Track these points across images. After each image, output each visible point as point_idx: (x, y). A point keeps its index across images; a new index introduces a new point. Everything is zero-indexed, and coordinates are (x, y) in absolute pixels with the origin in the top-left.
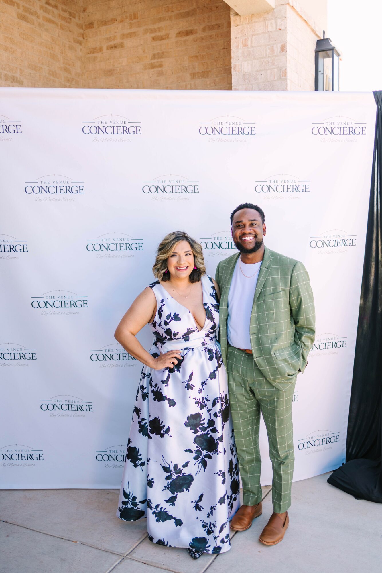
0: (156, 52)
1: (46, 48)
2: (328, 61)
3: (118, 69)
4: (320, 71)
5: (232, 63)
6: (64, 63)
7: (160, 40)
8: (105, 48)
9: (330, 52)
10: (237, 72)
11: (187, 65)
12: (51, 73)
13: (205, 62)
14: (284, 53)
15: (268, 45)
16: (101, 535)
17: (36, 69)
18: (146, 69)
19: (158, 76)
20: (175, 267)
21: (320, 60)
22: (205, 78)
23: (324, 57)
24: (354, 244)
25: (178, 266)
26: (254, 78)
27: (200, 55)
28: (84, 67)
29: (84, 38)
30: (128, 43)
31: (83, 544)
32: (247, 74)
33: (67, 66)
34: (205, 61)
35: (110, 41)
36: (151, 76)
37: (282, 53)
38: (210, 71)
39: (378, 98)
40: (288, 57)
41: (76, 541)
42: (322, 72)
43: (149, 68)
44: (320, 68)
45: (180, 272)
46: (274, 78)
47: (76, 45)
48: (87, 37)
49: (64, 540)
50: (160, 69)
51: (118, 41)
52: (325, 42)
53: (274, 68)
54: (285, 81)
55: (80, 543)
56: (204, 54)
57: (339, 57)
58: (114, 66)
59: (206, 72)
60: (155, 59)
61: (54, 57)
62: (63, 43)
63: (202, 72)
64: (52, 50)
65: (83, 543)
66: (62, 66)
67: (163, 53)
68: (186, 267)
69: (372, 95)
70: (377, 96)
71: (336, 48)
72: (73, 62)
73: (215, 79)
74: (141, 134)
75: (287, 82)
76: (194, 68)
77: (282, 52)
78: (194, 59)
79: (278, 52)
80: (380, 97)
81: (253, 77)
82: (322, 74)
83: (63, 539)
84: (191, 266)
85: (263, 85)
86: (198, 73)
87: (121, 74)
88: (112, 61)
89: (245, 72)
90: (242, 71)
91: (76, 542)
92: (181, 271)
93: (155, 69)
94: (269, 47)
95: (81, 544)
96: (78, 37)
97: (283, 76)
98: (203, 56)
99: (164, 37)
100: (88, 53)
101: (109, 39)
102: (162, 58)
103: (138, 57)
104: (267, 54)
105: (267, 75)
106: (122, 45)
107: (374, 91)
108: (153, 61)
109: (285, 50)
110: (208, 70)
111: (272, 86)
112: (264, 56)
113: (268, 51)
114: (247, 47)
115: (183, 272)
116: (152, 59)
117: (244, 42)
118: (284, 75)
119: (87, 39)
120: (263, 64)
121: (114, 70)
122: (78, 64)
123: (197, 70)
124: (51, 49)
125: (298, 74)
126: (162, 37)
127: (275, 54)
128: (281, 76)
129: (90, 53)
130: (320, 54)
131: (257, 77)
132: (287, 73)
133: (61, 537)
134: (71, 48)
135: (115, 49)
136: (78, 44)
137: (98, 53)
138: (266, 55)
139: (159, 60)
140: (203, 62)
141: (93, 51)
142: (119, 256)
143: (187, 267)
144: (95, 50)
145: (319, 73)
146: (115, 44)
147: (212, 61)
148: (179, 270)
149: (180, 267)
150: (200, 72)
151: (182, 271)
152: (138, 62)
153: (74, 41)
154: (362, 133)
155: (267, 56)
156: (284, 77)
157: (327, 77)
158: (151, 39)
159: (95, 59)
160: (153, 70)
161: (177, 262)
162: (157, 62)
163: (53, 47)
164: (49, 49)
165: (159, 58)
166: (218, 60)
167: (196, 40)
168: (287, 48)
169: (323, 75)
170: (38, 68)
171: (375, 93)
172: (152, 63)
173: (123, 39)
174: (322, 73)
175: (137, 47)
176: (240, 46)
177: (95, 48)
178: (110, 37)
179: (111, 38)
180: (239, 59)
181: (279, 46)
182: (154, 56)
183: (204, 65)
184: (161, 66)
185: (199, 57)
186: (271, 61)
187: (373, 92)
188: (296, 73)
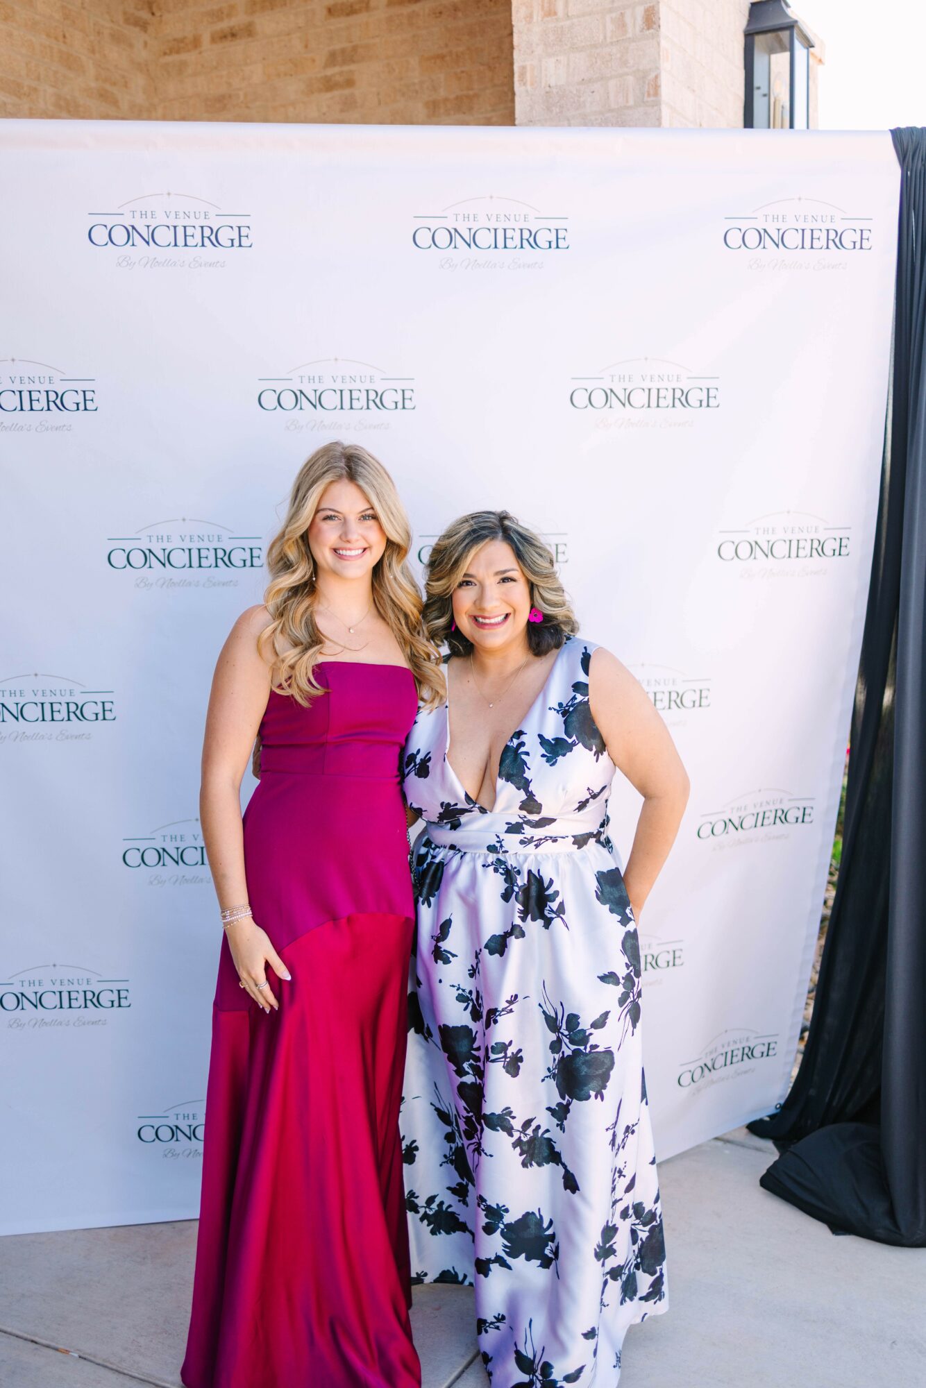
0: (337, 46)
1: (48, 35)
2: (780, 61)
3: (241, 94)
4: (759, 88)
5: (515, 61)
6: (97, 79)
7: (348, 15)
8: (206, 38)
9: (785, 35)
10: (529, 87)
11: (416, 81)
12: (62, 103)
13: (463, 72)
14: (651, 31)
15: (611, 11)
16: (137, 1331)
17: (19, 92)
18: (312, 93)
19: (342, 111)
20: (470, 616)
21: (759, 61)
22: (464, 113)
23: (772, 51)
24: (844, 551)
25: (477, 613)
26: (574, 102)
27: (451, 52)
28: (156, 89)
29: (153, 14)
30: (267, 23)
31: (85, 1359)
32: (555, 91)
33: (108, 86)
34: (463, 69)
35: (221, 19)
36: (325, 109)
37: (648, 32)
38: (476, 96)
39: (905, 149)
40: (663, 43)
41: (68, 1349)
42: (764, 90)
43: (320, 91)
44: (759, 80)
45: (485, 632)
46: (627, 102)
47: (133, 32)
48: (160, 9)
49: (35, 1346)
50: (347, 92)
51: (238, 20)
52: (771, 9)
53: (627, 74)
54: (655, 108)
55: (76, 1355)
56: (461, 49)
57: (811, 49)
58: (229, 84)
59: (468, 97)
60: (334, 65)
61: (69, 61)
62: (94, 24)
63: (457, 98)
64: (65, 42)
65: (84, 1356)
66: (93, 84)
67: (355, 48)
68: (503, 617)
69: (889, 139)
70: (901, 143)
71: (799, 24)
72: (123, 77)
73: (489, 115)
74: (250, 246)
75: (660, 110)
76: (435, 89)
77: (648, 29)
78: (435, 63)
79: (638, 29)
80: (910, 143)
81: (572, 100)
82: (765, 95)
83: (32, 1341)
84: (517, 613)
85: (596, 119)
86: (446, 100)
87: (248, 107)
88: (224, 73)
89: (549, 86)
90: (541, 82)
91: (67, 1352)
92: (487, 627)
93: (337, 93)
94: (614, 15)
95: (80, 1357)
96: (139, 10)
97: (649, 95)
98: (457, 56)
99: (357, 7)
100: (165, 54)
101: (217, 15)
102: (353, 61)
103: (290, 60)
104: (609, 34)
105: (608, 93)
106: (249, 31)
107: (892, 128)
108: (330, 72)
109: (655, 24)
110: (471, 93)
111: (620, 122)
112: (600, 41)
113: (610, 27)
114: (554, 17)
115: (491, 631)
116: (326, 66)
117: (546, 5)
118: (652, 92)
119: (161, 16)
120: (596, 62)
121: (230, 96)
122: (139, 81)
123: (442, 93)
124: (61, 39)
125: (694, 91)
126: (351, 6)
127: (630, 35)
128: (646, 95)
129: (171, 53)
130: (759, 40)
131: (582, 99)
132: (660, 86)
133: (29, 1337)
134: (117, 38)
135: (232, 41)
136: (137, 29)
137: (189, 51)
138: (605, 38)
139: (346, 68)
140: (459, 70)
141: (177, 46)
142: (198, 582)
143: (507, 616)
144: (182, 45)
145: (757, 94)
146: (231, 28)
147: (482, 68)
148: (482, 626)
149: (484, 618)
150: (452, 96)
151: (489, 629)
152: (291, 75)
153: (127, 21)
154: (859, 245)
155: (608, 40)
156: (652, 98)
157: (777, 102)
158: (325, 12)
159: (182, 66)
160: (329, 95)
161: (475, 603)
162: (341, 73)
163: (67, 35)
164: (56, 38)
165: (344, 62)
166: (497, 65)
167: (440, 13)
168: (659, 19)
169: (766, 98)
170: (25, 89)
171: (897, 134)
172: (326, 77)
173: (253, 12)
174: (766, 91)
175: (288, 34)
176: (537, 16)
177: (182, 40)
178: (221, 10)
179: (222, 13)
180: (532, 52)
181: (640, 11)
182: (332, 59)
183: (459, 79)
184: (350, 83)
185: (448, 58)
186: (618, 55)
187: (891, 131)
188: (689, 87)
